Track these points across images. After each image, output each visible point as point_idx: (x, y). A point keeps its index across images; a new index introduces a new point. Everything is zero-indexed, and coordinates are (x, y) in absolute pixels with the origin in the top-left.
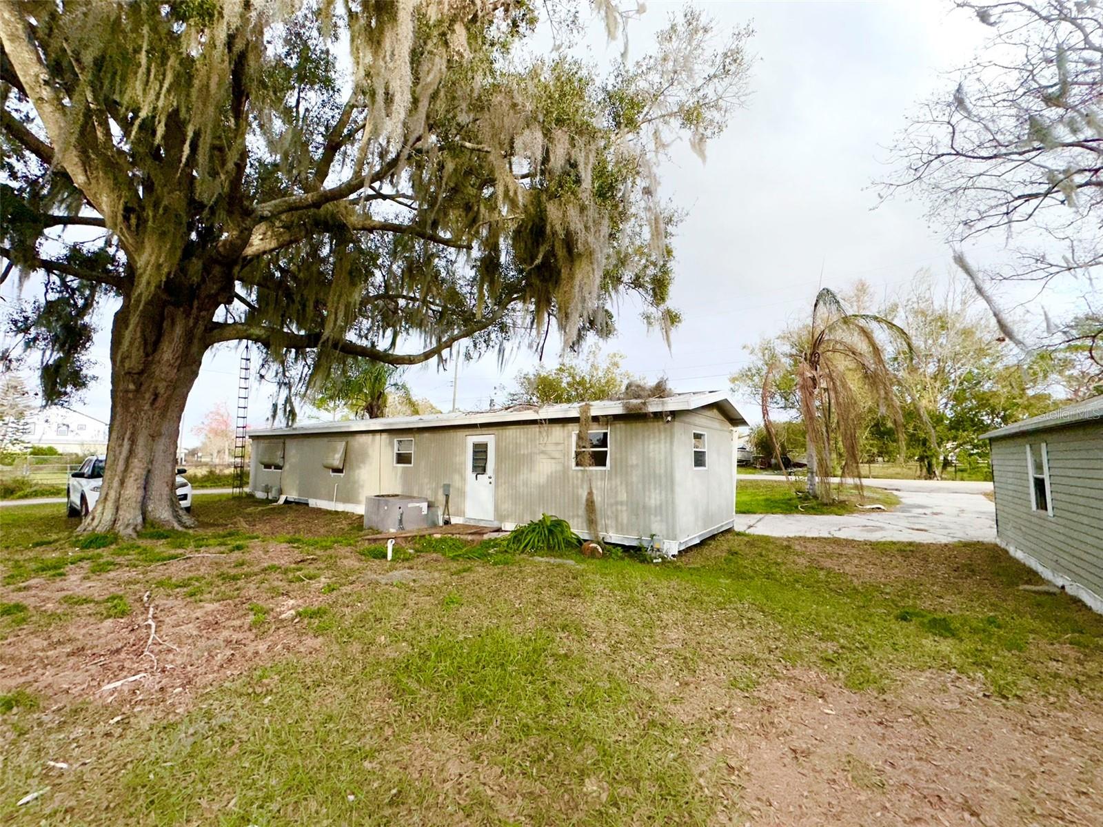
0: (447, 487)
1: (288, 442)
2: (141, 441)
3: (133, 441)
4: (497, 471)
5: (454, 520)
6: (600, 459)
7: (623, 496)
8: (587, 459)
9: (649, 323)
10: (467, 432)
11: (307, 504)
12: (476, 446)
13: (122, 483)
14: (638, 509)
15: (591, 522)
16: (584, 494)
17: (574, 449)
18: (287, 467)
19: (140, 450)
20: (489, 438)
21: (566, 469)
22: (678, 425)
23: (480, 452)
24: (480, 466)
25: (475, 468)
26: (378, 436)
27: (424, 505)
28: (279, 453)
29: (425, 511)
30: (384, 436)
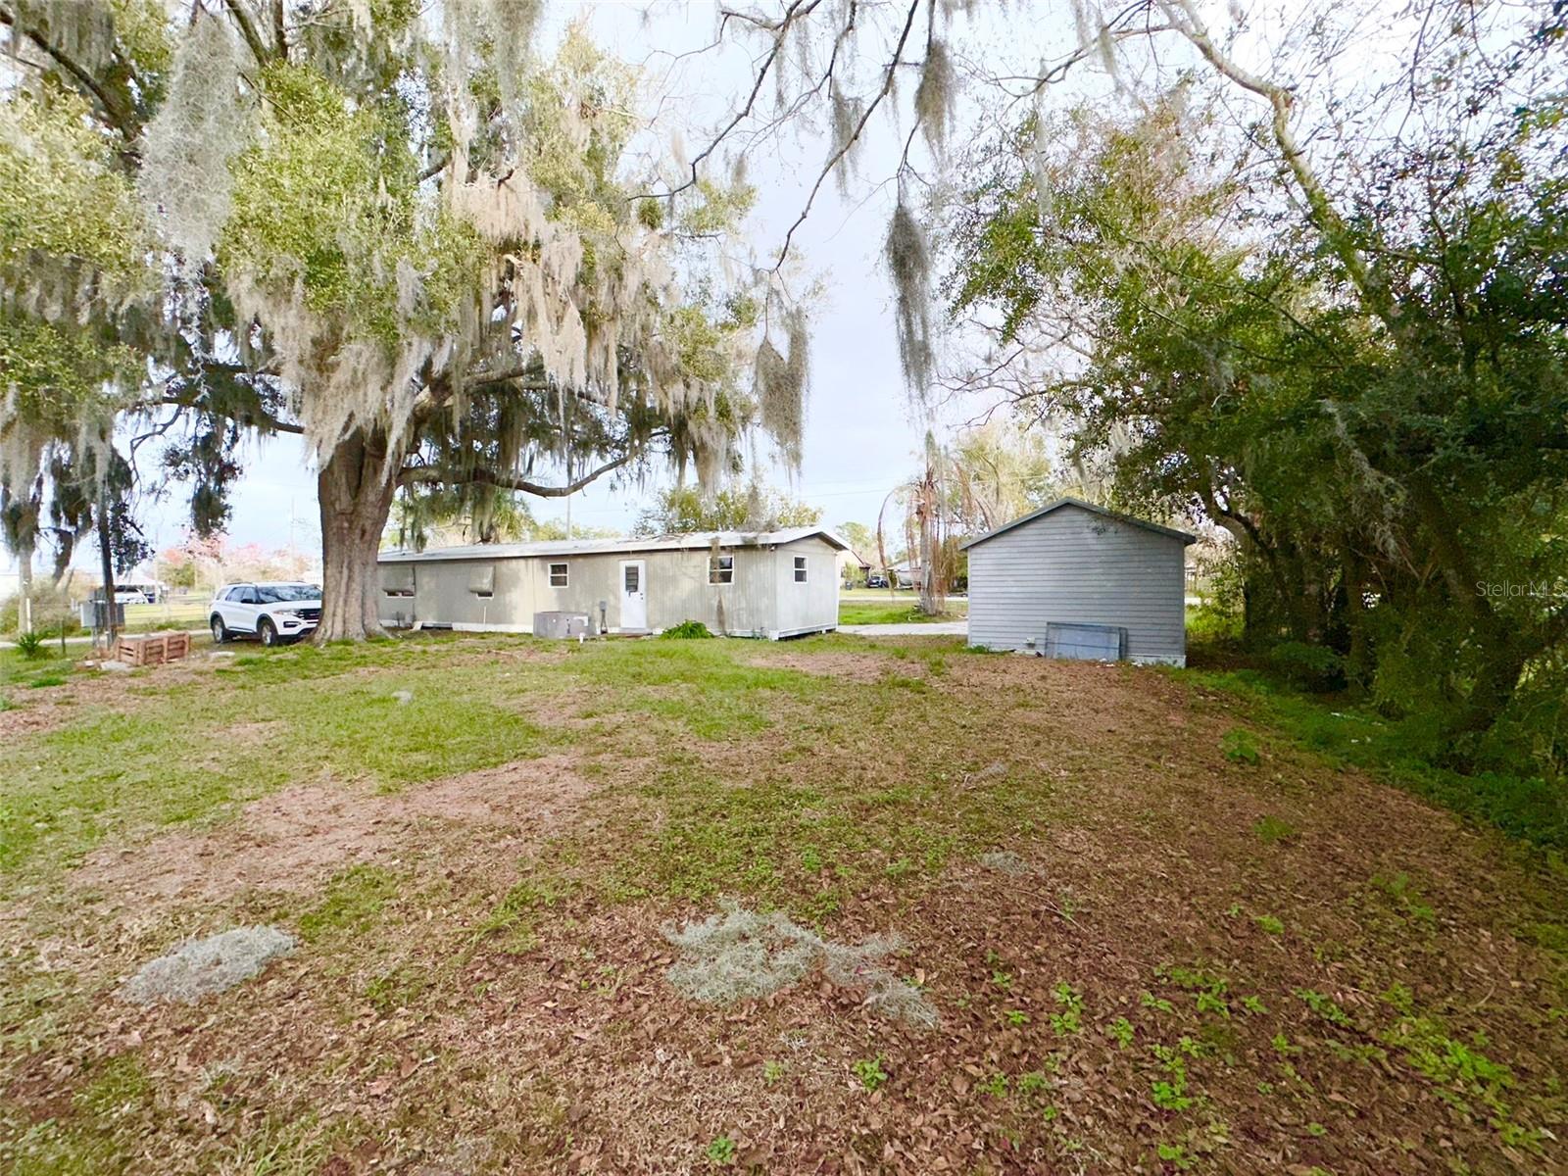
0: (603, 603)
1: (418, 568)
2: (357, 568)
3: (350, 570)
4: (647, 589)
5: (610, 631)
6: (726, 577)
7: (744, 605)
8: (717, 578)
9: (775, 462)
10: (620, 557)
11: (450, 629)
12: (628, 569)
13: (345, 602)
14: (753, 612)
15: (721, 623)
16: (716, 604)
17: (708, 570)
18: (419, 594)
19: (357, 577)
20: (639, 563)
21: (702, 586)
22: (779, 552)
23: (632, 575)
24: (632, 584)
25: (628, 587)
26: (530, 561)
27: (586, 619)
28: (410, 579)
29: (586, 624)
30: (536, 561)
